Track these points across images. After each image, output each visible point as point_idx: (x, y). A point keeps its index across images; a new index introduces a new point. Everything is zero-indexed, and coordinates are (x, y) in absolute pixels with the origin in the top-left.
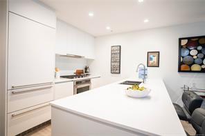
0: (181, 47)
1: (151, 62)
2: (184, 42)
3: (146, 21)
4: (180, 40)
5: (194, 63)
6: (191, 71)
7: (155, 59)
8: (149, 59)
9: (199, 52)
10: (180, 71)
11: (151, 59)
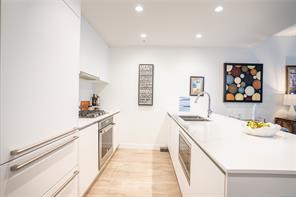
0: (226, 73)
1: (194, 90)
2: (229, 68)
3: (199, 36)
4: (226, 65)
5: (238, 92)
6: (235, 101)
7: (199, 86)
8: (192, 86)
9: (242, 80)
10: (225, 100)
11: (195, 86)
